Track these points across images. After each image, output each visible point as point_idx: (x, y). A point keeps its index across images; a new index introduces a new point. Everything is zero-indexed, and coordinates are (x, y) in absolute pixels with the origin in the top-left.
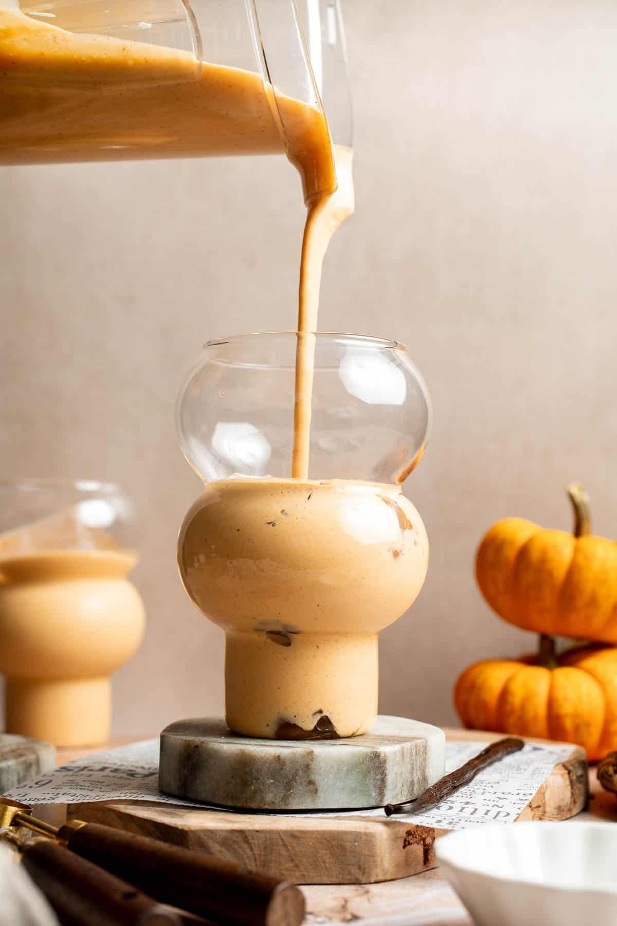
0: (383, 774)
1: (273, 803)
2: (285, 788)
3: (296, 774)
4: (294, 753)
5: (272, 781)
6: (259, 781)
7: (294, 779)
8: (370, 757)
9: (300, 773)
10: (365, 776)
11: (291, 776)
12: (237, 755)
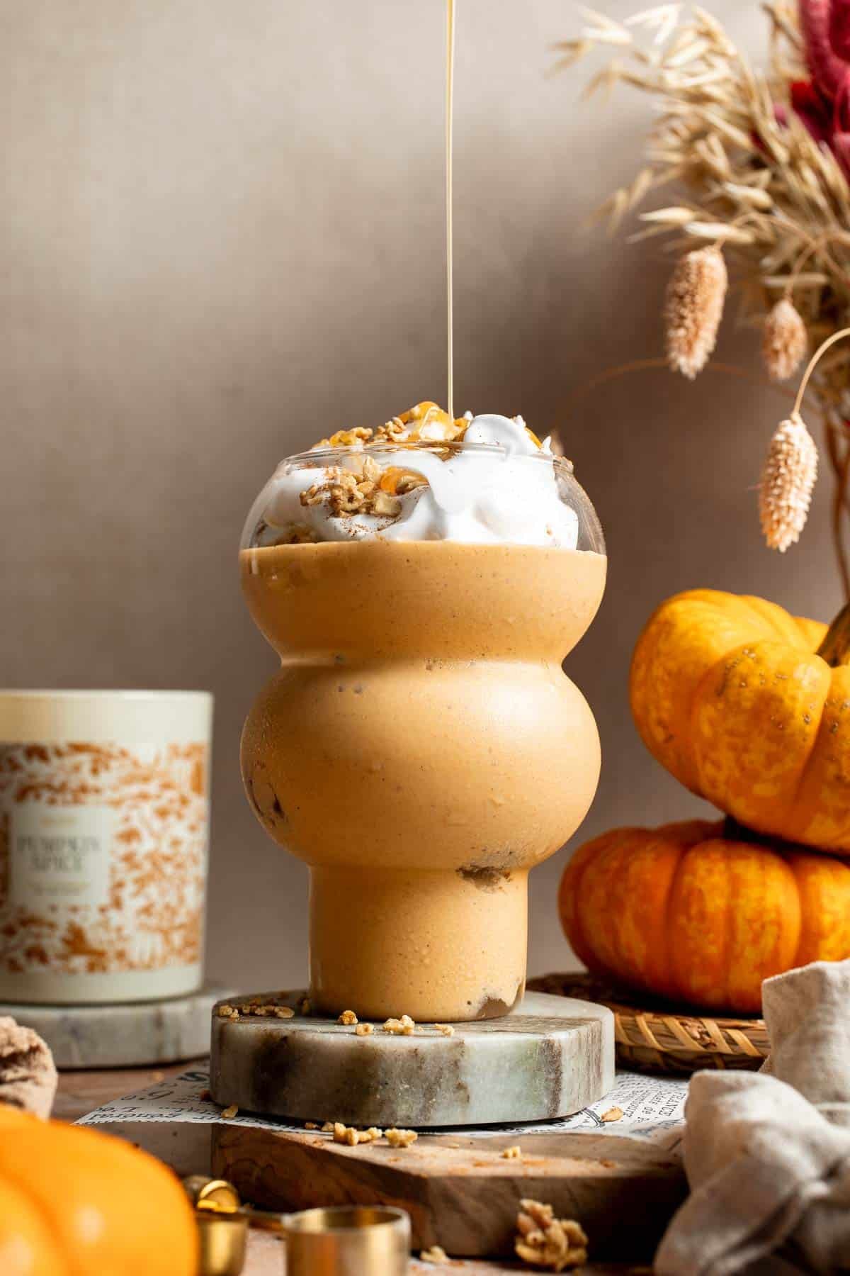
0: (558, 1072)
1: (409, 1118)
2: (424, 1095)
3: (440, 1075)
4: (436, 1045)
5: (407, 1086)
6: (387, 1087)
7: (438, 1083)
8: (541, 1048)
9: (446, 1073)
10: (534, 1076)
11: (433, 1079)
12: (352, 1049)
